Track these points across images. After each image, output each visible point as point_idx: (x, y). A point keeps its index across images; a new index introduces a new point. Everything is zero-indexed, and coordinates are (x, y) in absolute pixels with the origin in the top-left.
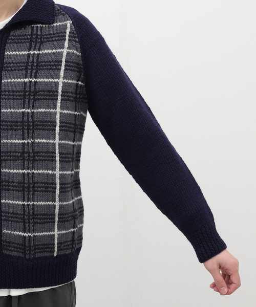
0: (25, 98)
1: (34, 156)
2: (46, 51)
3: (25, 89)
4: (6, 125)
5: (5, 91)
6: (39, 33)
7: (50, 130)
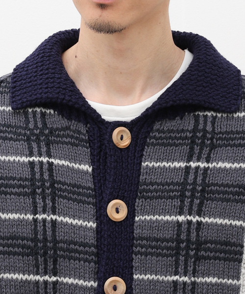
0: (178, 254)
2: (221, 165)
3: (178, 235)
5: (142, 239)
6: (209, 128)
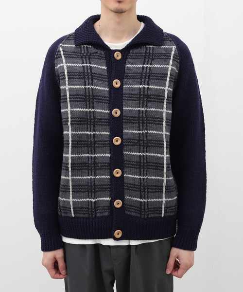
0: (140, 100)
1: (147, 143)
2: (156, 66)
3: (140, 93)
4: (127, 120)
5: (126, 94)
6: (151, 52)
7: (159, 124)
